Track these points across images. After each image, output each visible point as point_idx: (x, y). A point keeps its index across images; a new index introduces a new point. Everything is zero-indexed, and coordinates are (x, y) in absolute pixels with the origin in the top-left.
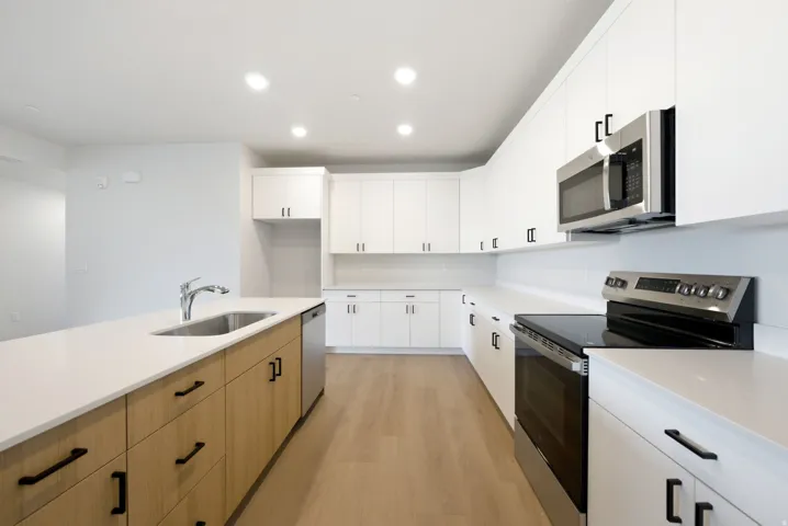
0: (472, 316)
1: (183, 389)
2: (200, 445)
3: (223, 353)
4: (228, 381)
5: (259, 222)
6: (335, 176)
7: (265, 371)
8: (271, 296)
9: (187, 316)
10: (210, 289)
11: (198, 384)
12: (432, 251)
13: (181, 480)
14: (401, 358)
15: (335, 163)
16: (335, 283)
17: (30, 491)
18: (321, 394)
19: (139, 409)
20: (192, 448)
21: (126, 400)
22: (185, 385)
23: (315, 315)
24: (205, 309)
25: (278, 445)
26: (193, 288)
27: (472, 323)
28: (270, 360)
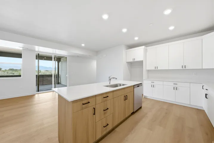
0: (206, 95)
1: (105, 97)
2: (108, 109)
3: (113, 91)
4: (114, 97)
5: (128, 62)
6: (148, 48)
7: (123, 97)
8: (131, 81)
9: (110, 83)
10: (113, 78)
11: (108, 96)
12: (186, 68)
13: (105, 114)
14: (171, 105)
15: (147, 44)
16: (148, 78)
17: (84, 106)
18: (141, 108)
19: (97, 98)
20: (106, 109)
21: (96, 96)
22: (105, 96)
23: (138, 86)
24: (113, 82)
25: (127, 116)
26: (111, 77)
27: (206, 98)
28: (124, 95)
